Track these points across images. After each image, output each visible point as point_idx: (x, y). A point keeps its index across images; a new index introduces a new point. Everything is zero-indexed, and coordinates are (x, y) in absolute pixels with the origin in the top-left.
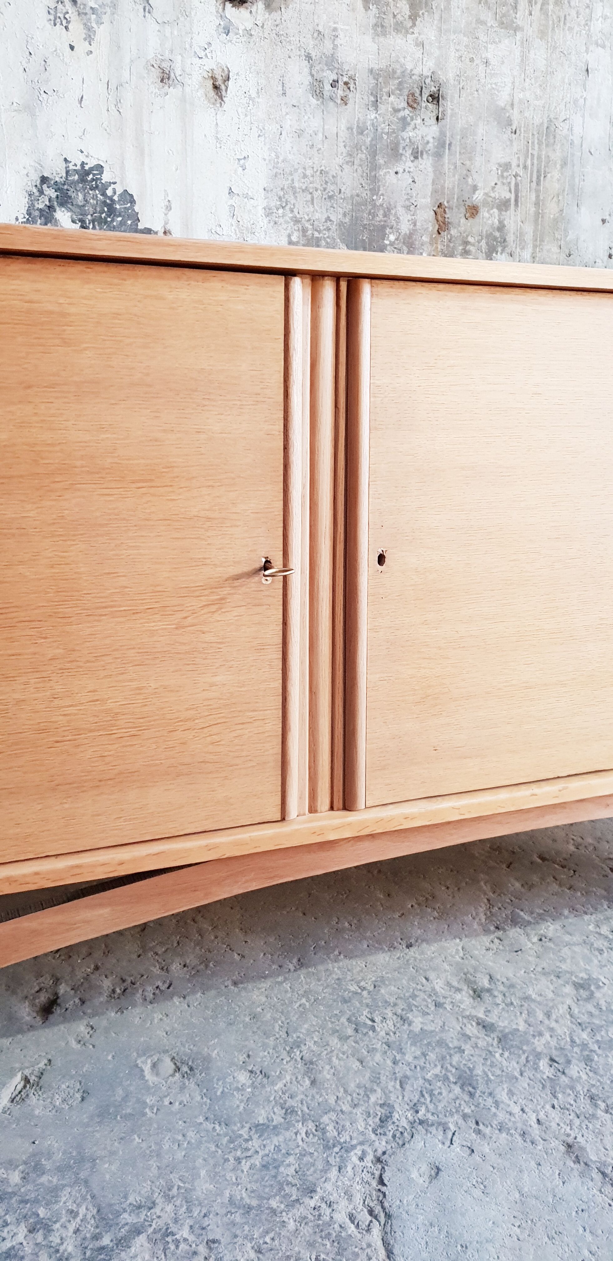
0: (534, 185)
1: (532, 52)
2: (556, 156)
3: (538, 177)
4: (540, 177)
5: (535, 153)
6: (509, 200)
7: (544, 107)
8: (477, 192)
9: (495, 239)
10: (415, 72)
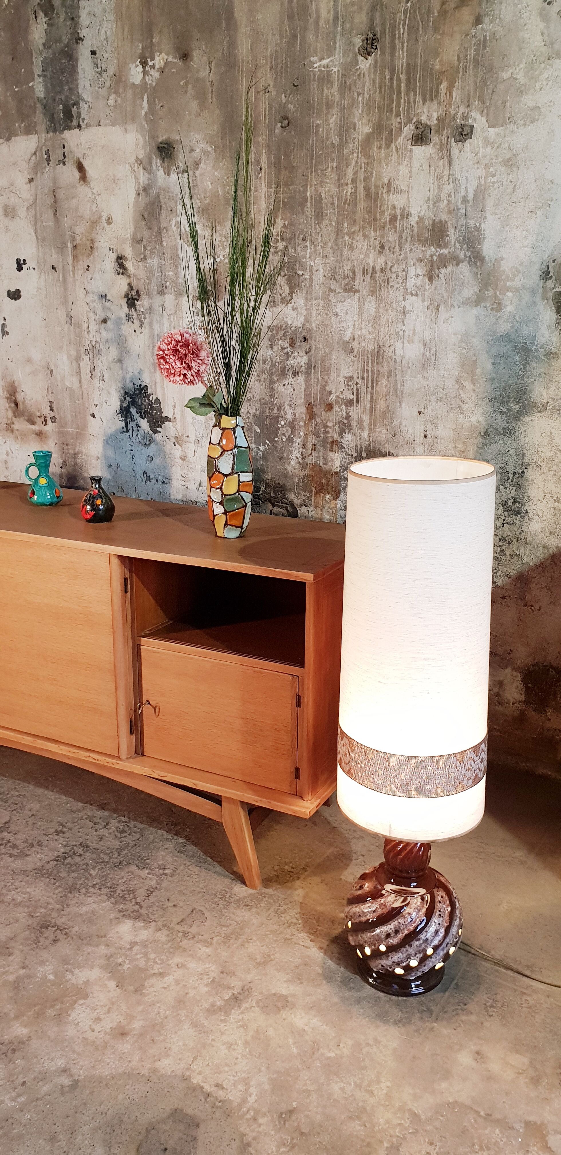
0: (369, 389)
1: (366, 305)
2: (384, 370)
3: (372, 384)
4: (374, 383)
5: (370, 369)
6: (353, 400)
7: (375, 339)
8: (332, 396)
9: (344, 424)
10: (293, 325)
